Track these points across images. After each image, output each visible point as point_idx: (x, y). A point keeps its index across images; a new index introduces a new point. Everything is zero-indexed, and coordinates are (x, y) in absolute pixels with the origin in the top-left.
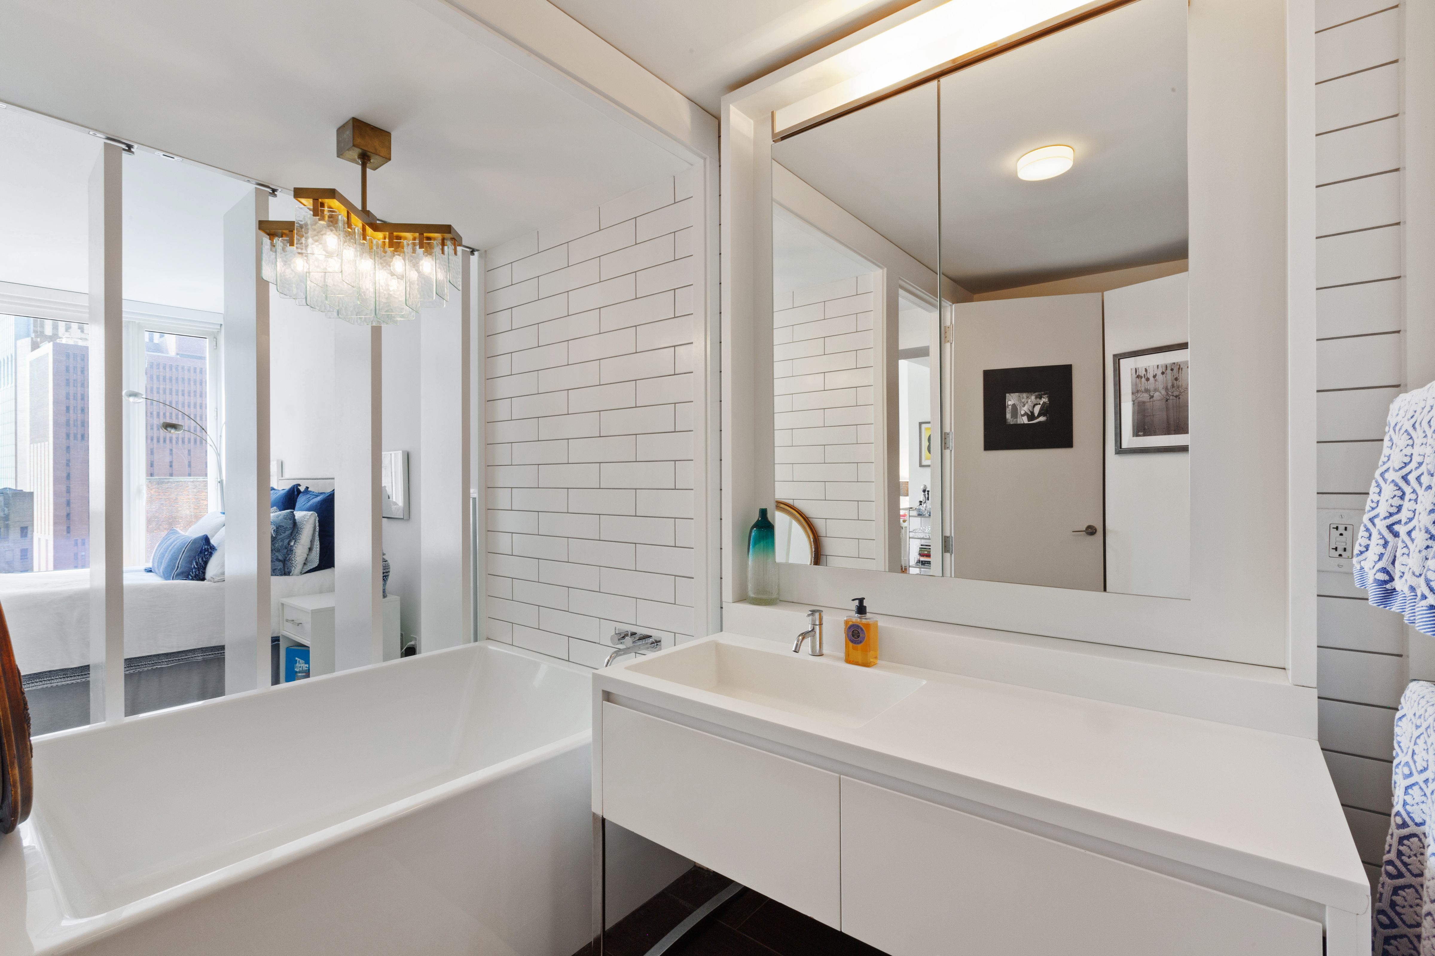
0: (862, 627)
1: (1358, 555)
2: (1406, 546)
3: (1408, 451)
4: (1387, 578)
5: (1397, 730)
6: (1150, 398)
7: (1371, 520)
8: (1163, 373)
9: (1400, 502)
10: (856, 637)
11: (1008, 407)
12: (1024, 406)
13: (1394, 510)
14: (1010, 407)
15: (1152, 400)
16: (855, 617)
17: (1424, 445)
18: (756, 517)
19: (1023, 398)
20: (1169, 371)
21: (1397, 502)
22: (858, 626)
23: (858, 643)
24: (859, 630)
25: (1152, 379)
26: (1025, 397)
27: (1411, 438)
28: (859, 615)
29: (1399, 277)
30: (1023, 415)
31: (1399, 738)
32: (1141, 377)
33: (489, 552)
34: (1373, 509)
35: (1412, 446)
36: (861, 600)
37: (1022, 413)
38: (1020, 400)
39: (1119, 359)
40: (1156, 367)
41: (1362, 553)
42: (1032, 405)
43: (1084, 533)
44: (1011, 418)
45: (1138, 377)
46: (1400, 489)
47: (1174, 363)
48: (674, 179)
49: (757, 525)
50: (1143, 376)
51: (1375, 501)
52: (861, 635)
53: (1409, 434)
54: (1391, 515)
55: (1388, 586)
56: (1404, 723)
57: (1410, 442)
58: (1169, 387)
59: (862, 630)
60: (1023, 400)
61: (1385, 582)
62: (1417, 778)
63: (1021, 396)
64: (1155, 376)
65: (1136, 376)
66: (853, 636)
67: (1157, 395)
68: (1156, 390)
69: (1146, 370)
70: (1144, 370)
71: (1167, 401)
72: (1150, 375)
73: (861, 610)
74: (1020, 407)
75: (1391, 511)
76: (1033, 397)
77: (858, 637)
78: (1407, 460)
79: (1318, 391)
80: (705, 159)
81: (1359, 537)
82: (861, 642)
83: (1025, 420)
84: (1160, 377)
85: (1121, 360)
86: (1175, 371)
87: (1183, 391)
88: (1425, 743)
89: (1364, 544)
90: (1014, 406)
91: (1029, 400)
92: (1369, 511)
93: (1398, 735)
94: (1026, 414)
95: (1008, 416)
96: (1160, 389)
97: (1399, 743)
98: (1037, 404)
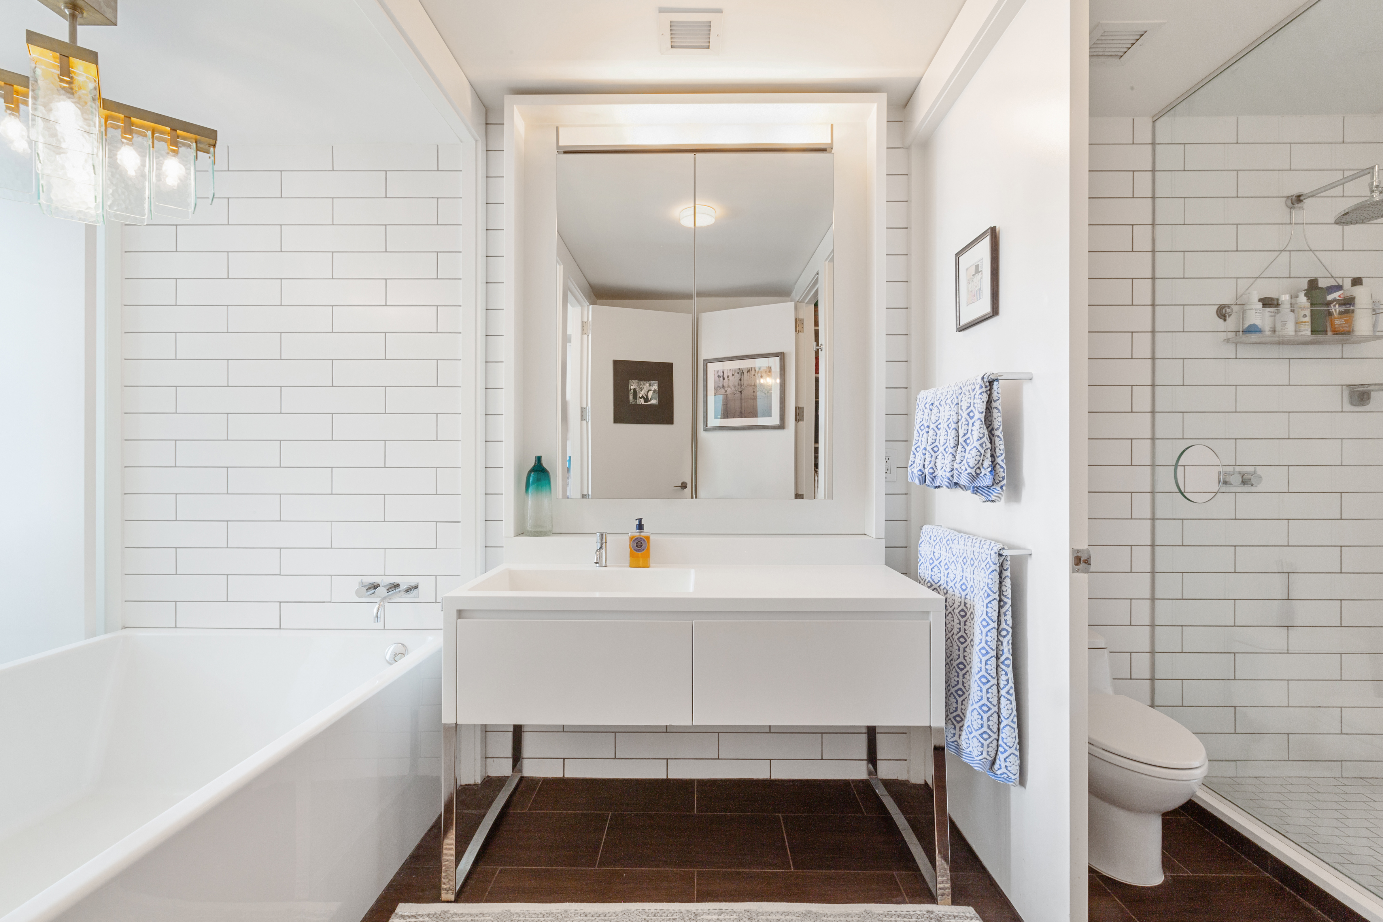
0: (643, 538)
1: (910, 466)
2: (944, 455)
3: (938, 415)
4: (933, 471)
5: (919, 549)
6: (725, 392)
7: (916, 449)
8: (733, 375)
9: (936, 438)
10: (639, 546)
11: (630, 391)
12: (641, 390)
13: (934, 441)
14: (632, 390)
15: (726, 393)
16: (636, 533)
17: (950, 411)
18: (532, 463)
19: (641, 385)
20: (736, 374)
21: (934, 438)
22: (641, 539)
23: (639, 551)
24: (642, 542)
25: (726, 378)
26: (642, 384)
27: (939, 409)
28: (639, 531)
29: (907, 335)
30: (641, 398)
31: (921, 552)
32: (720, 377)
33: (126, 520)
34: (916, 444)
35: (939, 412)
36: (640, 520)
37: (640, 396)
38: (638, 385)
39: (707, 363)
40: (729, 371)
41: (912, 465)
42: (647, 391)
43: (680, 487)
44: (633, 399)
45: (719, 376)
46: (935, 432)
47: (739, 369)
48: (438, 148)
49: (534, 470)
50: (721, 376)
51: (917, 440)
52: (643, 545)
53: (938, 407)
54: (933, 443)
55: (933, 475)
56: (923, 545)
57: (938, 411)
58: (736, 385)
59: (644, 541)
60: (641, 386)
61: (933, 473)
62: (936, 563)
63: (640, 383)
64: (728, 377)
65: (717, 376)
66: (637, 546)
67: (729, 390)
68: (729, 387)
69: (723, 372)
70: (722, 372)
71: (735, 395)
72: (726, 376)
73: (640, 527)
74: (639, 391)
75: (933, 442)
76: (648, 385)
77: (641, 546)
78: (937, 419)
79: (886, 388)
80: (476, 141)
81: (911, 457)
82: (643, 550)
83: (642, 402)
84: (731, 377)
85: (708, 364)
86: (739, 374)
87: (744, 388)
88: (940, 546)
89: (913, 461)
90: (635, 390)
91: (645, 387)
92: (915, 445)
93: (920, 551)
94: (643, 397)
95: (631, 397)
96: (731, 386)
97: (921, 554)
98: (650, 390)
